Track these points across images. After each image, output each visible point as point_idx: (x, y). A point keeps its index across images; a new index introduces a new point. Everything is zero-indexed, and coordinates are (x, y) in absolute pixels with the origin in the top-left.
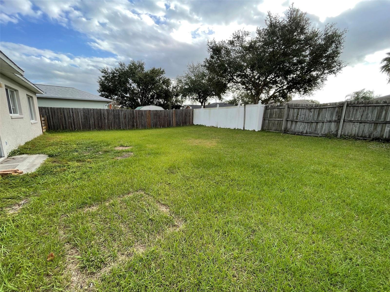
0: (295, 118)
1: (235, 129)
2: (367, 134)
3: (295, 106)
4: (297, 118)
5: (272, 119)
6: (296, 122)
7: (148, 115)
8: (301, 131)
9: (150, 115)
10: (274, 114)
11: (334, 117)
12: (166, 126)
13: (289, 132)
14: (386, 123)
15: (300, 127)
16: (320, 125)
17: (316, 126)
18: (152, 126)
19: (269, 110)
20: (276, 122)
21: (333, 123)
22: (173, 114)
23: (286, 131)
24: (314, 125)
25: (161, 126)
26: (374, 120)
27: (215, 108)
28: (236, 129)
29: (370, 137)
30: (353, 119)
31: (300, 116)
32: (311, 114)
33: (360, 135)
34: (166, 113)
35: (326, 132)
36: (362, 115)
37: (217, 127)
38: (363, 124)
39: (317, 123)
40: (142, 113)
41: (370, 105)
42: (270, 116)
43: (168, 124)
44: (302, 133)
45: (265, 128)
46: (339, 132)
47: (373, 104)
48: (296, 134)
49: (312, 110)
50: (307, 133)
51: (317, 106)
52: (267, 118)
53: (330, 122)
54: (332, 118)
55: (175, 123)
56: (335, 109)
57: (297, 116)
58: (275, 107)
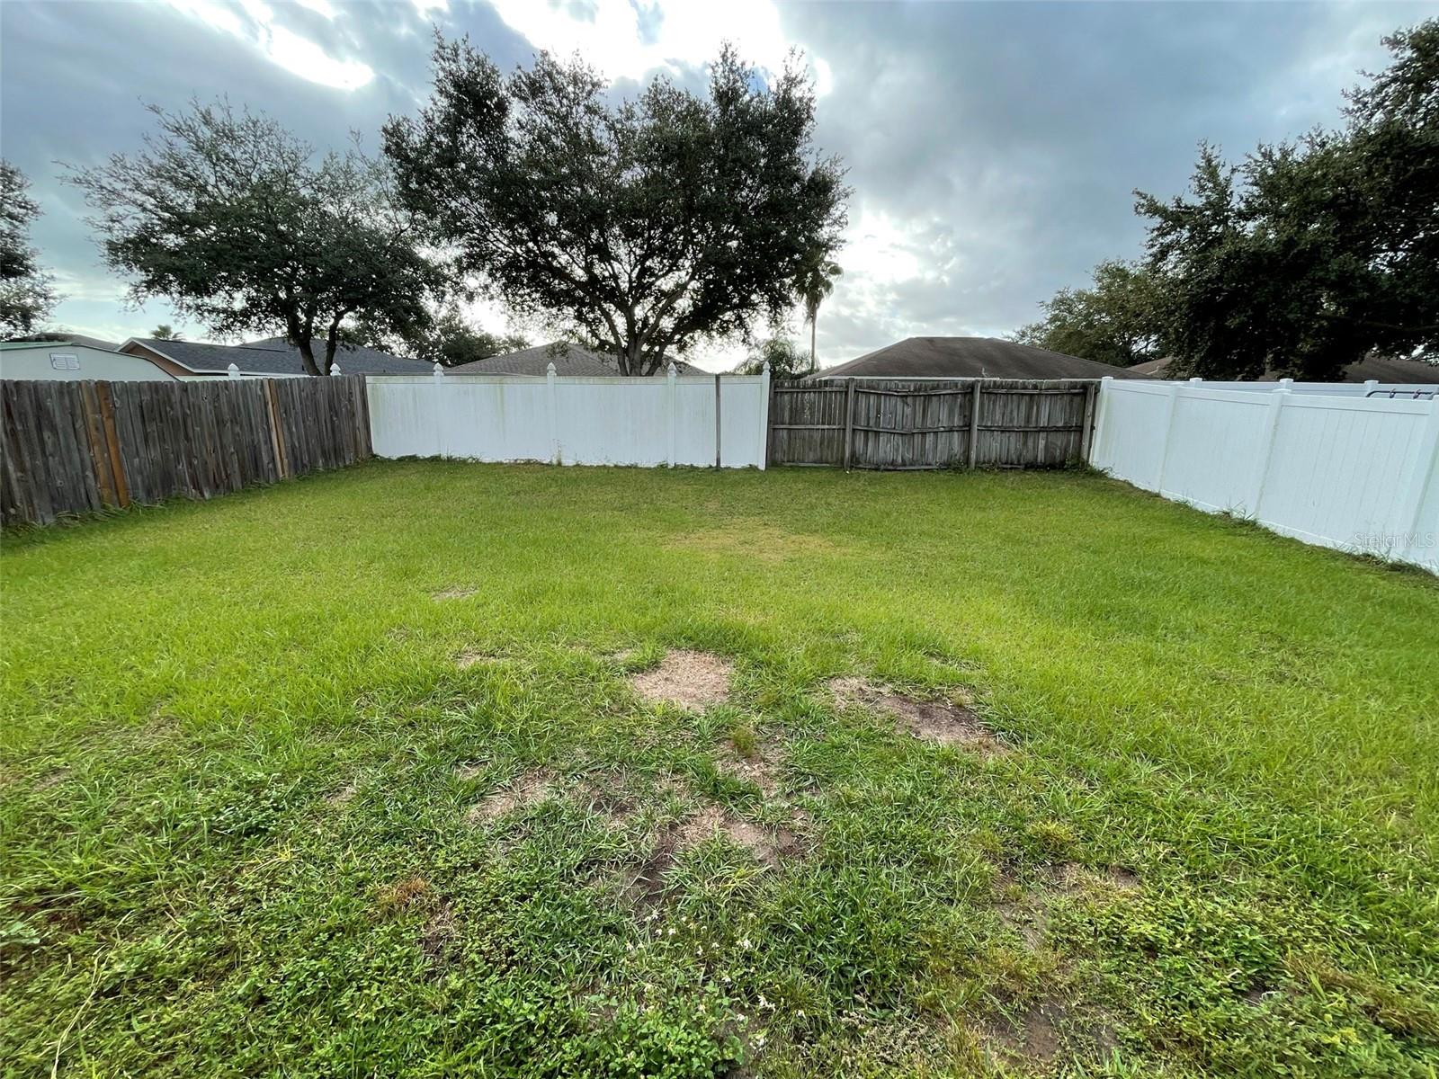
0: (872, 422)
1: (663, 467)
2: (1014, 457)
3: (869, 387)
4: (877, 423)
5: (803, 427)
6: (877, 433)
7: (91, 417)
8: (890, 458)
9: (112, 417)
10: (807, 412)
11: (956, 419)
12: (237, 481)
13: (861, 466)
14: (1039, 432)
15: (886, 449)
16: (930, 438)
17: (923, 444)
18: (141, 494)
19: (786, 397)
20: (817, 436)
21: (956, 433)
22: (266, 404)
23: (855, 462)
24: (918, 439)
25: (202, 482)
26: (1023, 425)
27: (540, 379)
28: (672, 465)
29: (1019, 464)
30: (989, 424)
31: (884, 415)
32: (908, 411)
33: (1004, 460)
34: (223, 399)
35: (945, 458)
36: (1004, 414)
37: (559, 464)
38: (1007, 434)
39: (924, 434)
40: (39, 407)
41: (1015, 391)
42: (791, 418)
43: (242, 467)
44: (893, 463)
45: (779, 456)
46: (973, 456)
47: (1017, 388)
48: (882, 467)
49: (910, 400)
50: (904, 464)
51: (920, 390)
52: (783, 424)
53: (951, 430)
54: (953, 422)
55: (285, 461)
56: (956, 398)
57: (878, 418)
58: (804, 388)
